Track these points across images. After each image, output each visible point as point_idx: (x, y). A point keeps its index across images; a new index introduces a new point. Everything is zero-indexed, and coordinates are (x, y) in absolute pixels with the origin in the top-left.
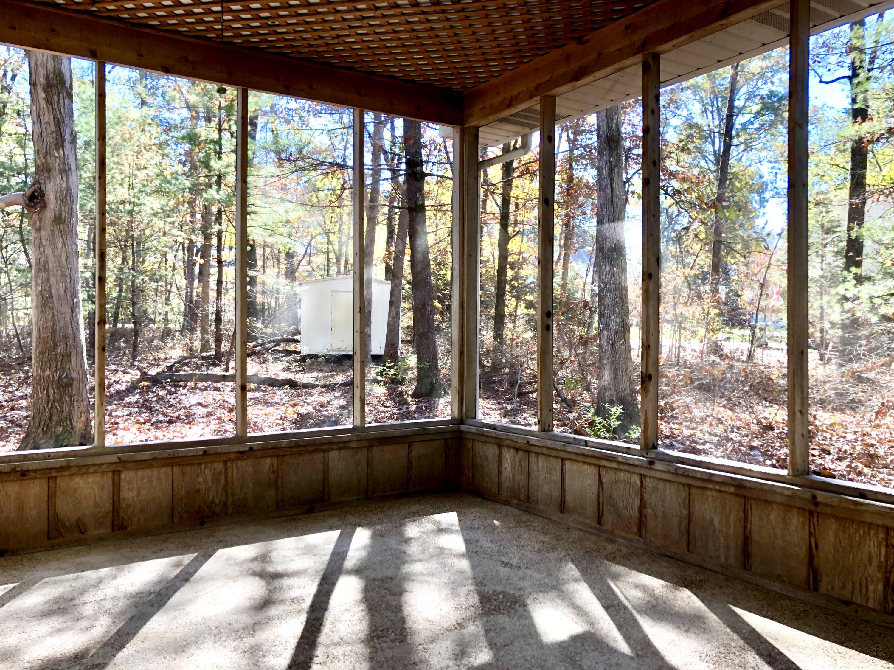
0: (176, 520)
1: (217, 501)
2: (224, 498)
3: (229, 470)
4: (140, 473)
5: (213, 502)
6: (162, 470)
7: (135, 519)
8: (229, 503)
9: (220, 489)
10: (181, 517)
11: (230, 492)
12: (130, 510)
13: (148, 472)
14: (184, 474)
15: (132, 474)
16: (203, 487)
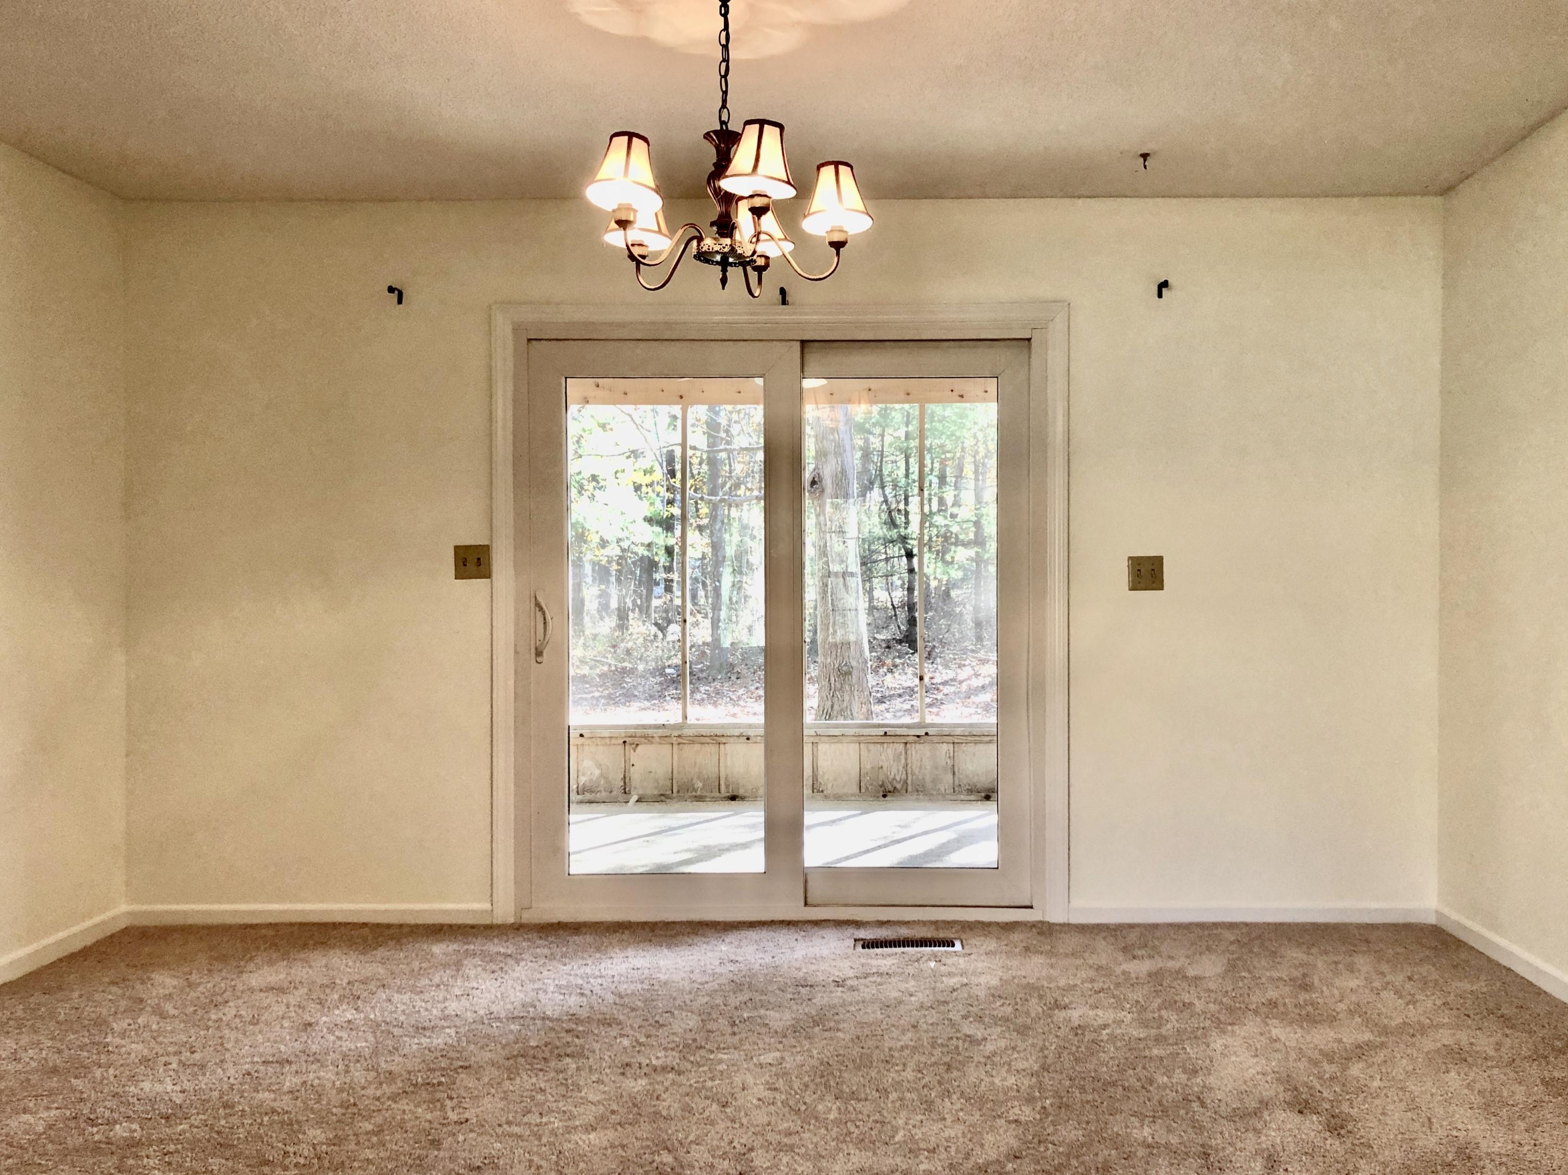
0: (863, 790)
1: (898, 778)
2: (904, 776)
3: (909, 752)
4: (833, 746)
5: (894, 779)
6: (852, 745)
7: (830, 786)
8: (909, 782)
9: (901, 768)
10: (867, 788)
11: (909, 771)
12: (826, 777)
13: (839, 746)
14: (869, 751)
15: (826, 746)
16: (885, 765)
